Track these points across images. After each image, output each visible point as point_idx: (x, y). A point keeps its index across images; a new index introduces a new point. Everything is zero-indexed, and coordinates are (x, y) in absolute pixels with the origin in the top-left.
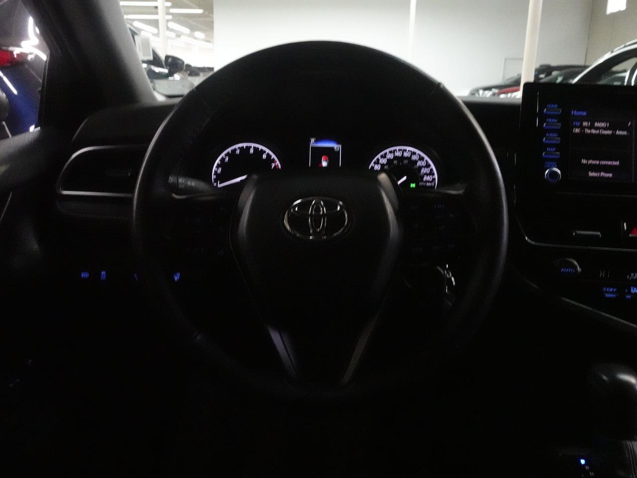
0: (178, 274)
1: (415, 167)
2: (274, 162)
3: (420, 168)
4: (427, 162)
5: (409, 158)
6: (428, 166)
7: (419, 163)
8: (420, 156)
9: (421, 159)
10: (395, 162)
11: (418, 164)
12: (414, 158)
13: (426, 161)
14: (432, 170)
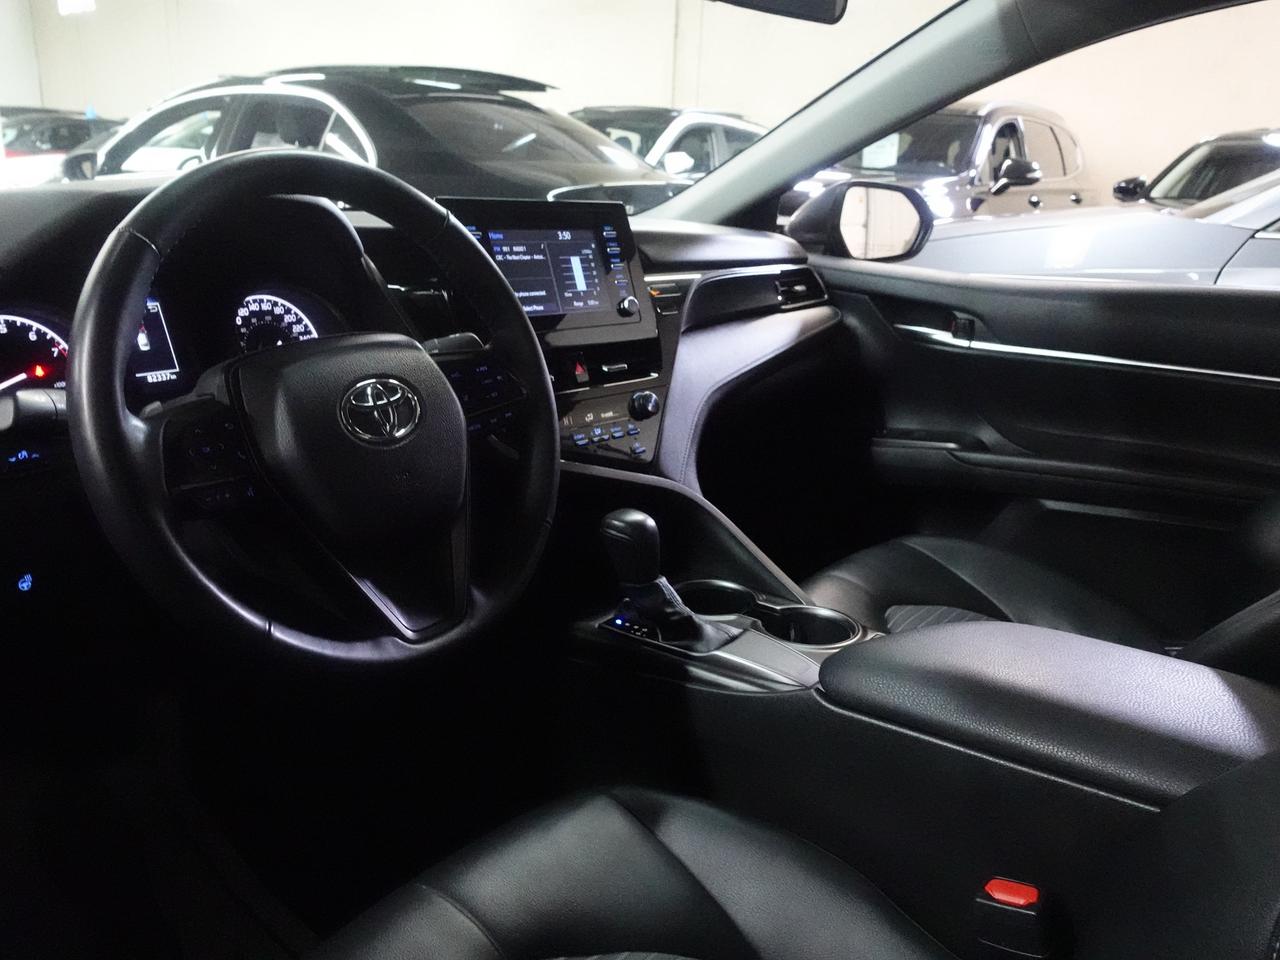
0: (28, 578)
1: (283, 325)
2: (54, 346)
3: (290, 324)
4: (296, 315)
5: (271, 312)
6: (299, 321)
7: (288, 319)
8: (284, 306)
9: (288, 311)
10: (254, 320)
11: (286, 320)
12: (278, 311)
13: (295, 313)
14: (306, 326)
